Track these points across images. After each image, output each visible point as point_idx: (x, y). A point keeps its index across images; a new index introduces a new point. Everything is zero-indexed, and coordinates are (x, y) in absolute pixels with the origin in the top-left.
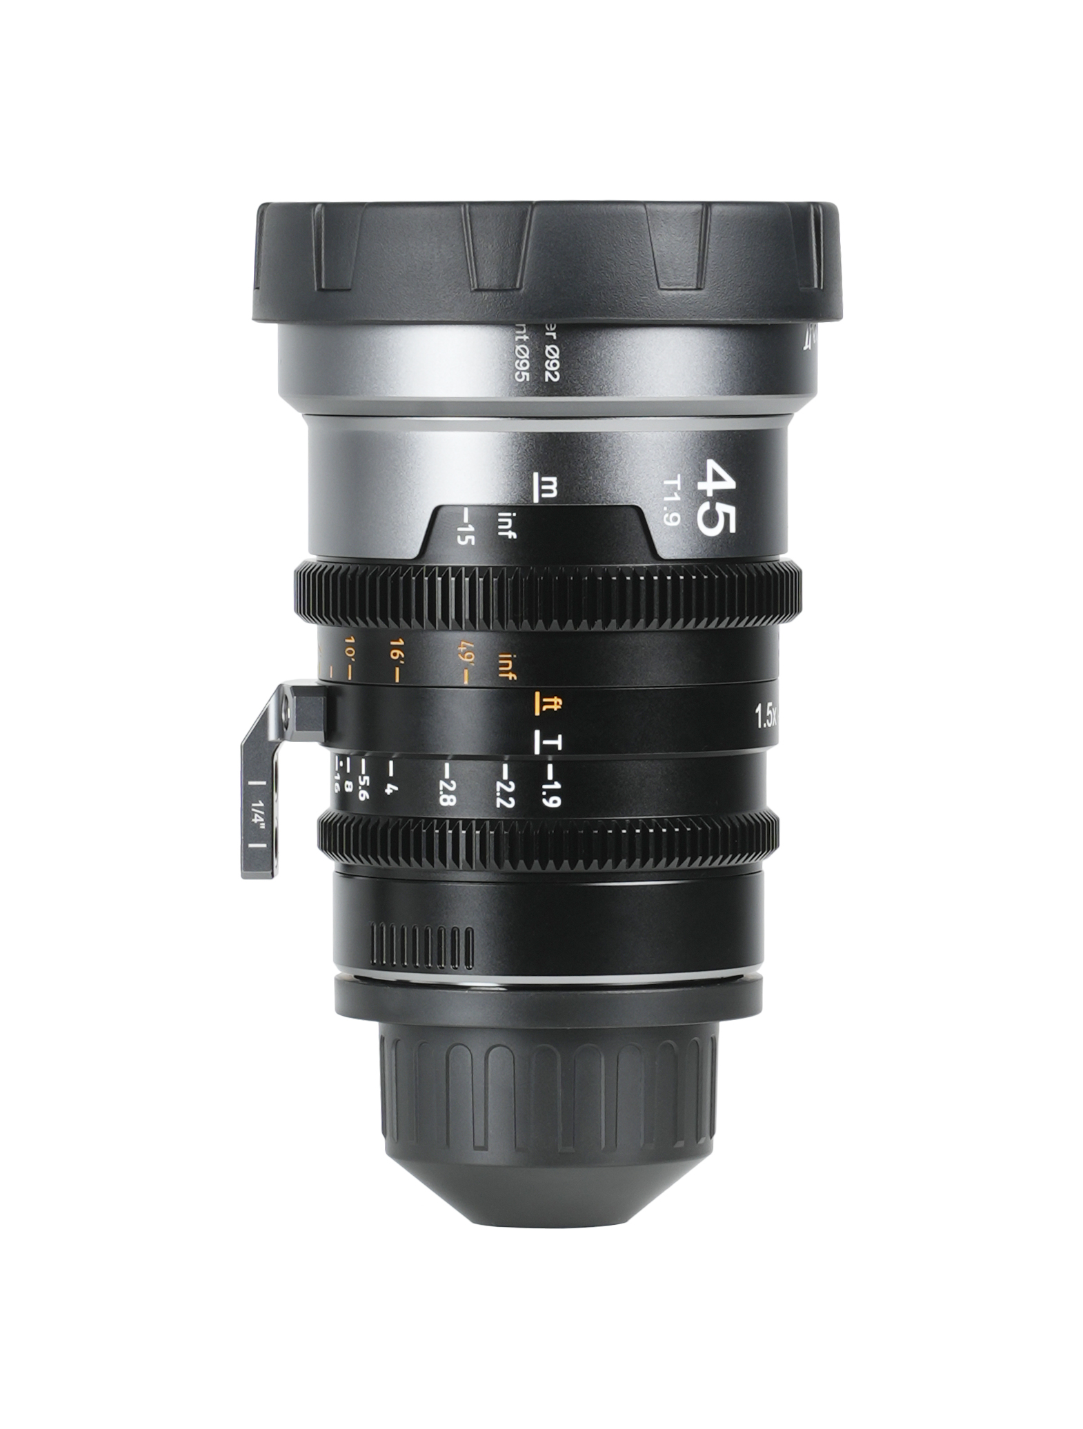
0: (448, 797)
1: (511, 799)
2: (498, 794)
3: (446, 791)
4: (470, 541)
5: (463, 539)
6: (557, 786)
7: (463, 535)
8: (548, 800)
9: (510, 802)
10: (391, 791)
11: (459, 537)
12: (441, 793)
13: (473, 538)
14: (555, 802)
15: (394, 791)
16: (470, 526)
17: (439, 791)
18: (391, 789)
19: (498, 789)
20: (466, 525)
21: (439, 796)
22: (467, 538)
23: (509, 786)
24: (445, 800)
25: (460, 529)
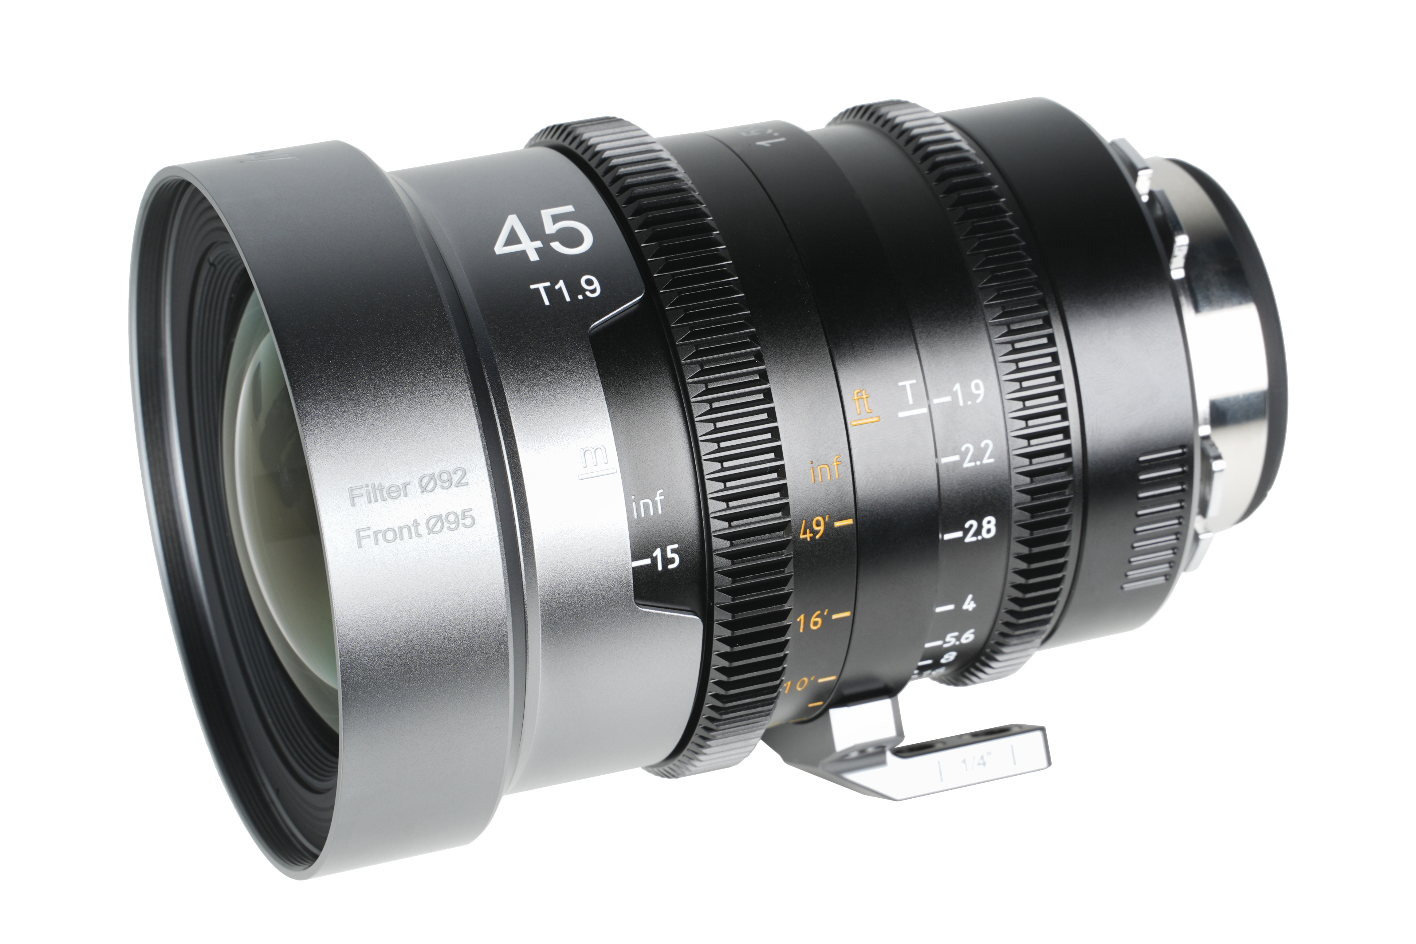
0: (985, 526)
1: (983, 445)
2: (978, 463)
3: (978, 532)
4: (673, 551)
5: (672, 561)
6: (957, 387)
7: (667, 561)
8: (978, 395)
9: (987, 446)
10: (972, 602)
11: (670, 567)
12: (980, 538)
13: (669, 548)
14: (977, 387)
15: (972, 599)
16: (654, 555)
17: (978, 541)
18: (969, 604)
19: (972, 464)
20: (654, 560)
21: (983, 539)
22: (670, 555)
23: (968, 449)
24: (989, 531)
25: (660, 568)
